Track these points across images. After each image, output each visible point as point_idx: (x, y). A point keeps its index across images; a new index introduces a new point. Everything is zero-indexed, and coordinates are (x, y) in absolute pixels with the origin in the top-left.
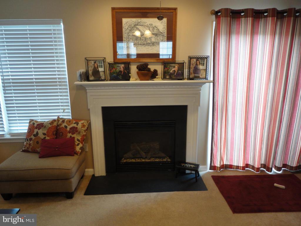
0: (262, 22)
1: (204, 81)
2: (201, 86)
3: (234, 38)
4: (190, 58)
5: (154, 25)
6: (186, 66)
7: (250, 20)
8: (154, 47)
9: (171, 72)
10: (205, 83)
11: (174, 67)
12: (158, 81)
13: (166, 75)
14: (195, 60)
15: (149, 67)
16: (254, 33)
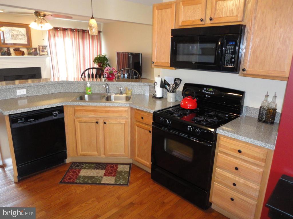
0: (66, 33)
1: (47, 56)
2: (46, 58)
3: (56, 38)
4: (39, 46)
5: (20, 31)
6: (38, 49)
7: (62, 32)
8: (20, 41)
9: (31, 52)
10: (47, 57)
11: (33, 50)
12: (26, 56)
13: (29, 54)
14: (41, 47)
15: (20, 50)
16: (64, 36)
